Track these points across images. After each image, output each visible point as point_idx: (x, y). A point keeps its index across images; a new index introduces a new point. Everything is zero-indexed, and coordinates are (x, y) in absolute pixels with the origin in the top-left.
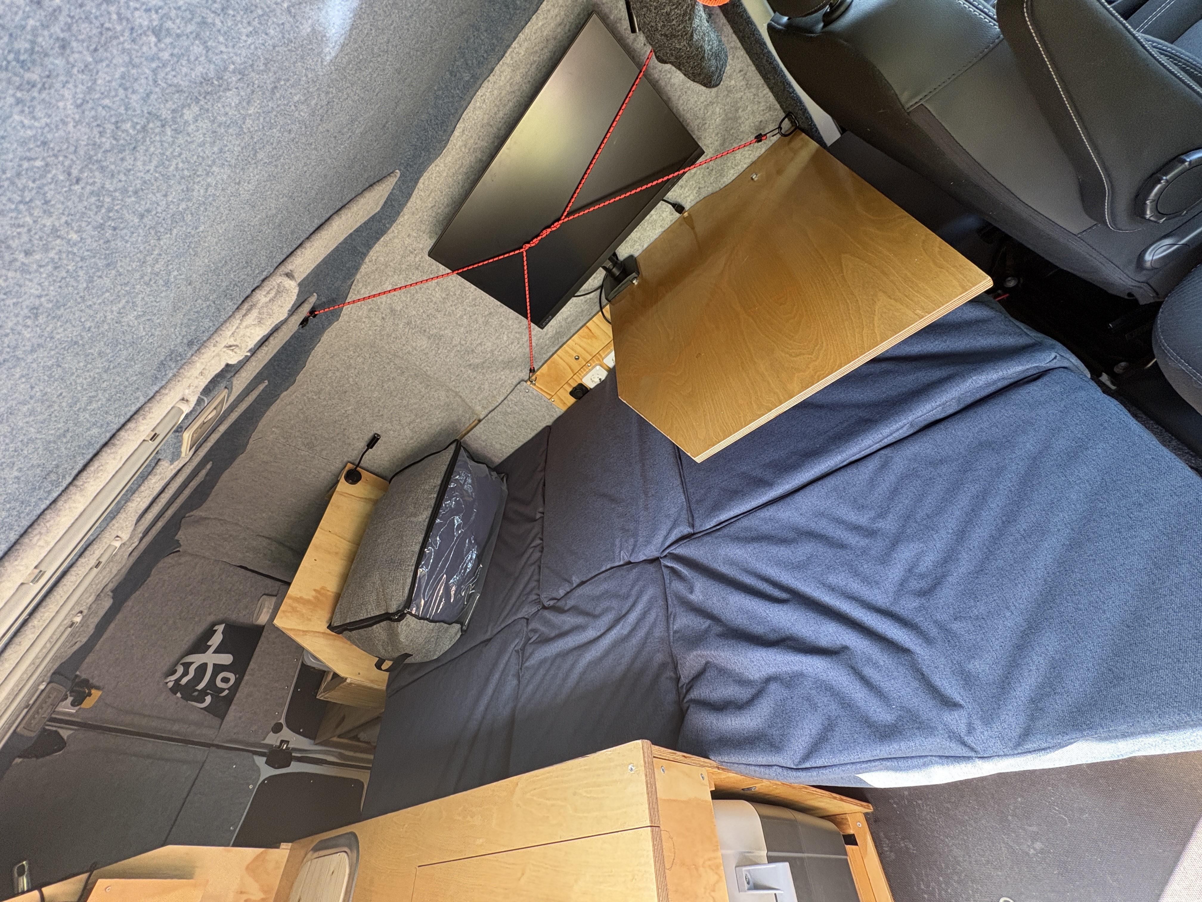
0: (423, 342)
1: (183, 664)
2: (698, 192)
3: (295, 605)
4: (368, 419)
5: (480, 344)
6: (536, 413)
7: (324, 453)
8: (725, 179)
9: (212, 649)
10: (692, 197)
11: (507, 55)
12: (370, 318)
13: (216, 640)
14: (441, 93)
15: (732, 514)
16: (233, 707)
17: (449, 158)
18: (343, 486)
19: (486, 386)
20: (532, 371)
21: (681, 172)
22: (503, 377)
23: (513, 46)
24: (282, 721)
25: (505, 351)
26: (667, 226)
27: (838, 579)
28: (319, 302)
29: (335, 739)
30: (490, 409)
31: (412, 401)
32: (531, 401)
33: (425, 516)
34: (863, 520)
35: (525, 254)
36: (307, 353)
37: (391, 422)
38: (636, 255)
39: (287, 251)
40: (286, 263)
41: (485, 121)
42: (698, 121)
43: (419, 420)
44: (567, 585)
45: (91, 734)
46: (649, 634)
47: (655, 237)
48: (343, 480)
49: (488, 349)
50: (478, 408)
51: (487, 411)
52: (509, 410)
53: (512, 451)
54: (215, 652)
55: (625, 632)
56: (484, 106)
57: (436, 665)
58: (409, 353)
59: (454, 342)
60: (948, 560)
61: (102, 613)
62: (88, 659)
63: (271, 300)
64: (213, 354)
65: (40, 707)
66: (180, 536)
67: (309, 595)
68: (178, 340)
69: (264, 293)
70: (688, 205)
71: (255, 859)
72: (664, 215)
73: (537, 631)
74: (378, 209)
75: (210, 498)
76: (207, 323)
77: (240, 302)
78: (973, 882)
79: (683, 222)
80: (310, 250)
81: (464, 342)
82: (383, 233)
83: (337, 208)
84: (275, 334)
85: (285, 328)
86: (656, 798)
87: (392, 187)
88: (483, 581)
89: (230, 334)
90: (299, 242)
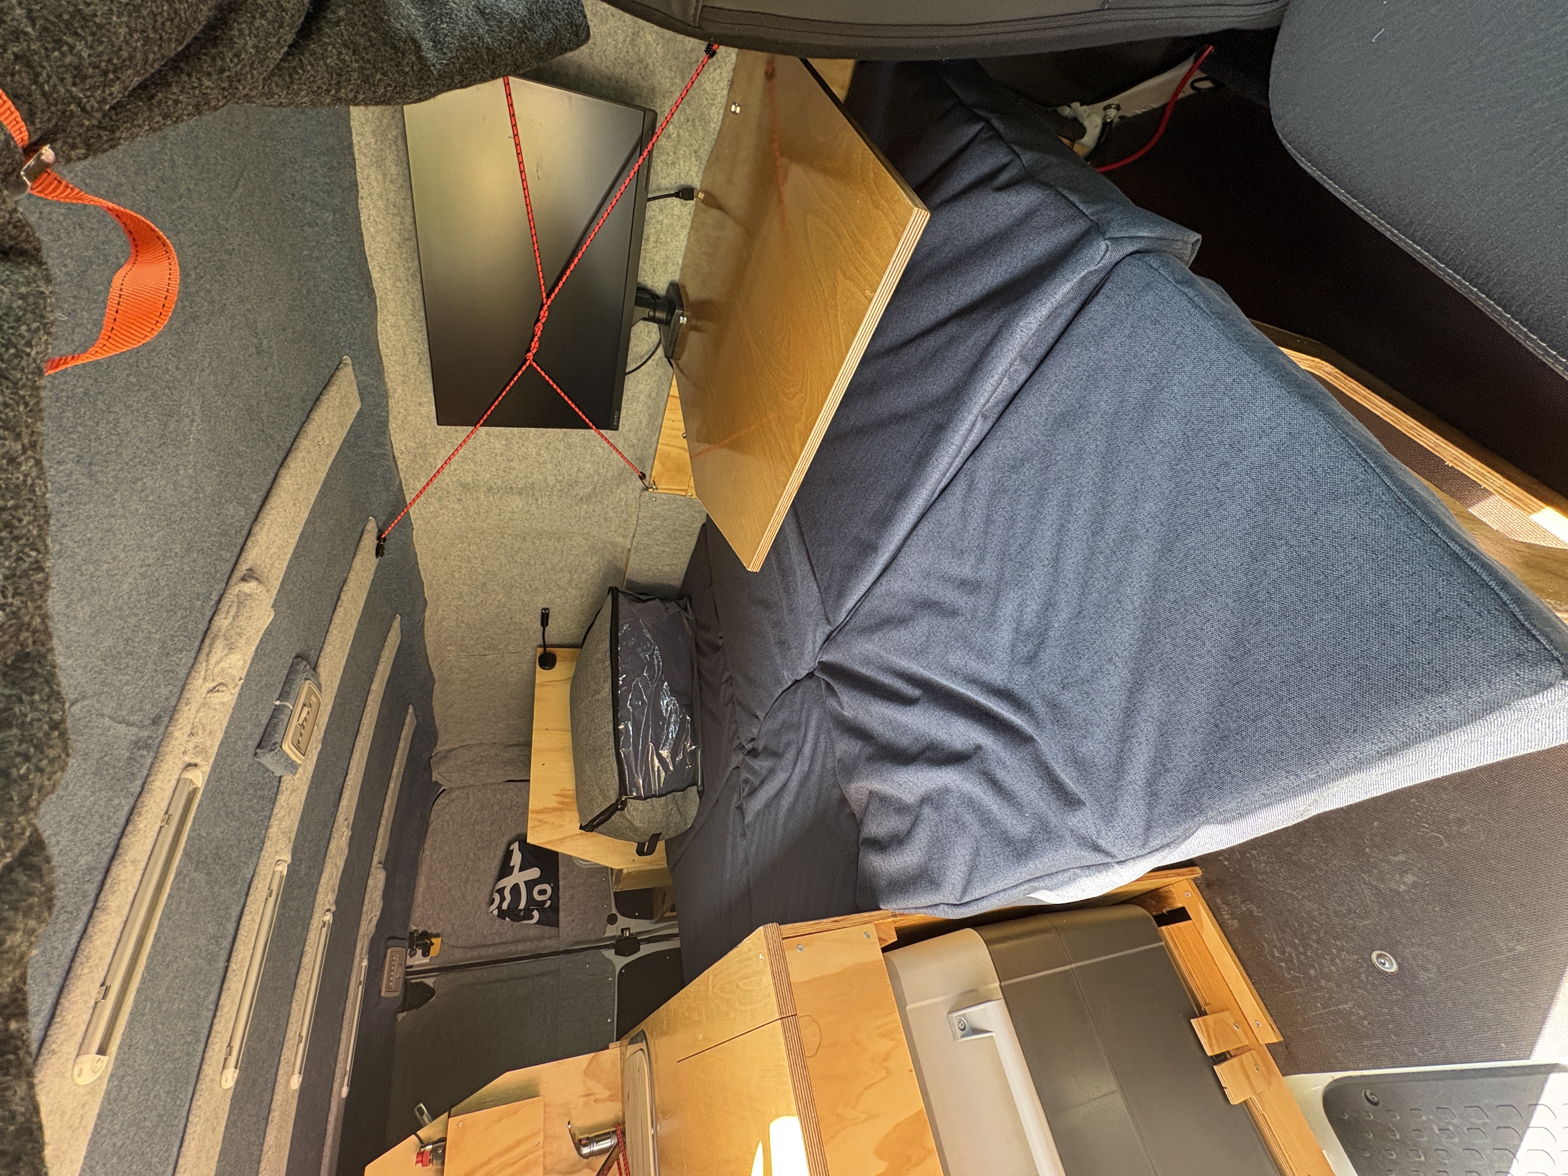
0: (516, 502)
1: (497, 891)
2: (698, 158)
3: (541, 816)
4: (527, 599)
5: (579, 470)
6: (682, 517)
7: (511, 647)
8: (713, 125)
9: (517, 869)
10: (695, 169)
11: (357, 156)
12: (446, 507)
13: (516, 859)
14: (316, 252)
15: (856, 598)
16: (562, 914)
17: (391, 306)
18: (542, 675)
19: (611, 514)
20: (642, 477)
21: (646, 154)
22: (622, 496)
23: (355, 141)
24: (614, 911)
25: (610, 465)
26: (689, 224)
27: (956, 659)
28: (381, 524)
29: (668, 914)
30: (631, 534)
31: (555, 562)
32: (667, 507)
33: (607, 692)
34: (966, 571)
35: (534, 364)
36: (414, 569)
37: (550, 590)
38: (676, 278)
40: (238, 566)
41: (398, 238)
42: (636, 68)
43: (576, 576)
44: (756, 721)
45: (451, 975)
46: (824, 765)
47: (684, 244)
48: (538, 668)
49: (591, 471)
50: (620, 540)
51: (630, 538)
52: (650, 528)
53: (685, 566)
54: (521, 870)
55: (806, 768)
56: (381, 227)
58: (510, 519)
59: (551, 484)
60: (1049, 605)
61: (381, 885)
62: (417, 914)
63: (235, 618)
64: (193, 711)
65: (391, 971)
66: (436, 777)
67: (552, 802)
68: (134, 730)
69: (223, 616)
70: (696, 182)
71: (589, 1064)
72: (676, 211)
73: (746, 781)
74: (357, 407)
75: (441, 732)
76: (164, 691)
77: (197, 644)
78: (1335, 938)
79: (705, 207)
80: (265, 530)
81: (560, 478)
82: (385, 423)
83: (280, 459)
84: (345, 588)
85: (352, 576)
86: (790, 984)
87: (353, 377)
88: (700, 732)
89: (200, 681)
90: (244, 533)
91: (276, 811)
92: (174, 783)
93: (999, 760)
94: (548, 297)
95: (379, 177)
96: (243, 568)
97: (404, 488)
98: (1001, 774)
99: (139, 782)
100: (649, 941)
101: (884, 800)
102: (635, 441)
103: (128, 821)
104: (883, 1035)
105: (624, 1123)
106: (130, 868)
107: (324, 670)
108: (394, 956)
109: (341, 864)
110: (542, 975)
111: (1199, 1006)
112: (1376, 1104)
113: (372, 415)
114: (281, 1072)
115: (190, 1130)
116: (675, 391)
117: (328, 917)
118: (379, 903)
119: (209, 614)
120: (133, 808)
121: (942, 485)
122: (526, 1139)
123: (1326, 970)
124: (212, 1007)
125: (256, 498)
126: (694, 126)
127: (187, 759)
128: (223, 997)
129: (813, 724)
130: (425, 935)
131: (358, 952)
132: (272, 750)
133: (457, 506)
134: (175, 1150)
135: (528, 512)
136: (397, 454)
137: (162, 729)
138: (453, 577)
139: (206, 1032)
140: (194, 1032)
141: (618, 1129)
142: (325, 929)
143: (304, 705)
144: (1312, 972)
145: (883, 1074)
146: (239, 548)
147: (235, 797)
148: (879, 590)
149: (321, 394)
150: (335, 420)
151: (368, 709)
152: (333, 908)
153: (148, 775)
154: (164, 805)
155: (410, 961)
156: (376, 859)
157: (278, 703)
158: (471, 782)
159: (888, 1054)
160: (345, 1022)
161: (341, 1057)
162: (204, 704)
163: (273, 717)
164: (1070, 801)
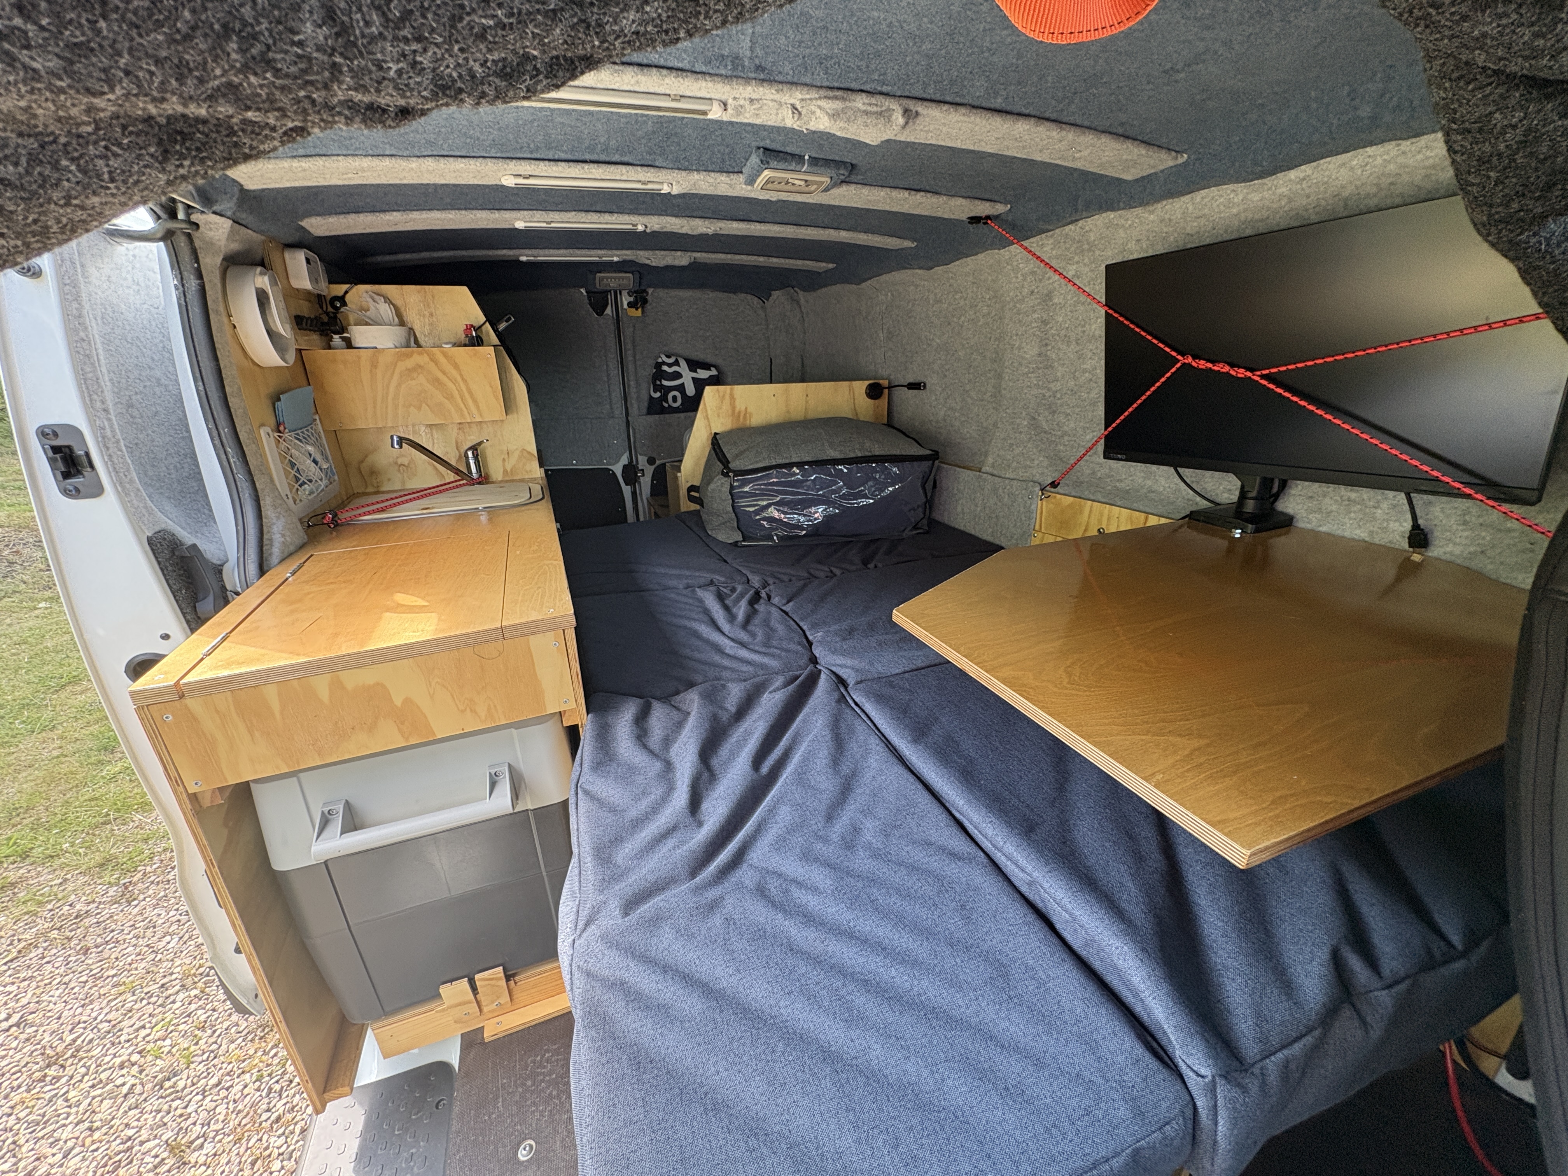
0: (1031, 351)
1: (677, 360)
2: (1473, 556)
3: (727, 397)
4: (936, 367)
6: (1012, 525)
7: (890, 353)
9: (694, 375)
10: (1456, 550)
12: (1025, 280)
13: (703, 374)
14: (1314, 105)
16: (657, 417)
17: (1255, 197)
18: (860, 387)
19: (1017, 451)
20: (1054, 485)
21: (1468, 491)
22: (1036, 462)
24: (658, 462)
25: (1072, 447)
26: (1376, 541)
27: (785, 814)
28: (1003, 217)
30: (995, 472)
31: (972, 393)
32: (1022, 509)
33: (833, 454)
35: (1180, 365)
36: (960, 254)
37: (944, 390)
38: (1301, 523)
39: (931, 92)
40: (920, 102)
41: (1346, 193)
43: (957, 415)
44: (784, 601)
45: (613, 327)
46: (726, 668)
47: (1347, 534)
48: (867, 383)
50: (990, 460)
51: (991, 470)
52: (1000, 492)
54: (693, 378)
55: (727, 651)
56: (1359, 172)
57: (702, 535)
58: (1013, 346)
59: (1052, 386)
60: (809, 919)
61: (677, 263)
62: (661, 293)
63: (866, 113)
64: (772, 97)
65: (615, 278)
66: (776, 294)
67: (740, 406)
68: (748, 53)
69: (866, 101)
70: (1436, 550)
71: (529, 453)
72: (1394, 525)
73: (733, 590)
74: (1128, 177)
75: (814, 294)
76: (788, 68)
77: (836, 85)
78: (550, 1111)
79: (1400, 560)
80: (962, 118)
81: (1058, 396)
82: (1111, 208)
83: (1047, 115)
84: (929, 195)
85: (943, 199)
86: (526, 635)
87: (1161, 168)
88: (791, 543)
89: (800, 96)
90: (958, 100)
91: (712, 174)
92: (708, 96)
93: (683, 843)
94: (1263, 377)
95: (1431, 161)
96: (920, 108)
97: (1044, 236)
98: (671, 842)
99: (704, 69)
100: (634, 494)
101: (679, 725)
102: (1099, 475)
103: (670, 69)
104: (489, 709)
105: (487, 483)
106: (633, 81)
107: (843, 190)
108: (627, 279)
109: (684, 231)
110: (611, 403)
111: (514, 975)
112: (437, 1107)
113: (1119, 193)
114: (525, 213)
115: (472, 161)
116: (1153, 521)
117: (640, 228)
118: (662, 264)
119: (867, 87)
120: (682, 70)
121: (967, 824)
122: (478, 407)
123: (528, 1095)
124: (556, 157)
125: (998, 103)
126: (1523, 551)
127: (730, 101)
128: (563, 164)
129: (765, 660)
130: (645, 301)
131: (624, 252)
132: (762, 161)
133: (1026, 291)
134: (459, 154)
135: (1021, 364)
136: (1081, 223)
137: (753, 75)
138: (957, 292)
139: (538, 156)
140: (537, 149)
141: (484, 479)
142: (630, 227)
143: (806, 181)
144: (529, 1083)
145: (461, 707)
146: (941, 98)
147: (719, 139)
148: (874, 742)
149: (1135, 139)
150: (1104, 160)
151: (821, 231)
152: (648, 231)
153: (710, 74)
154: (688, 94)
155: (625, 293)
156: (697, 255)
157: (807, 157)
158: (771, 326)
159: (476, 712)
160: (571, 251)
161: (547, 252)
162: (780, 104)
163: (793, 155)
164: (630, 905)
